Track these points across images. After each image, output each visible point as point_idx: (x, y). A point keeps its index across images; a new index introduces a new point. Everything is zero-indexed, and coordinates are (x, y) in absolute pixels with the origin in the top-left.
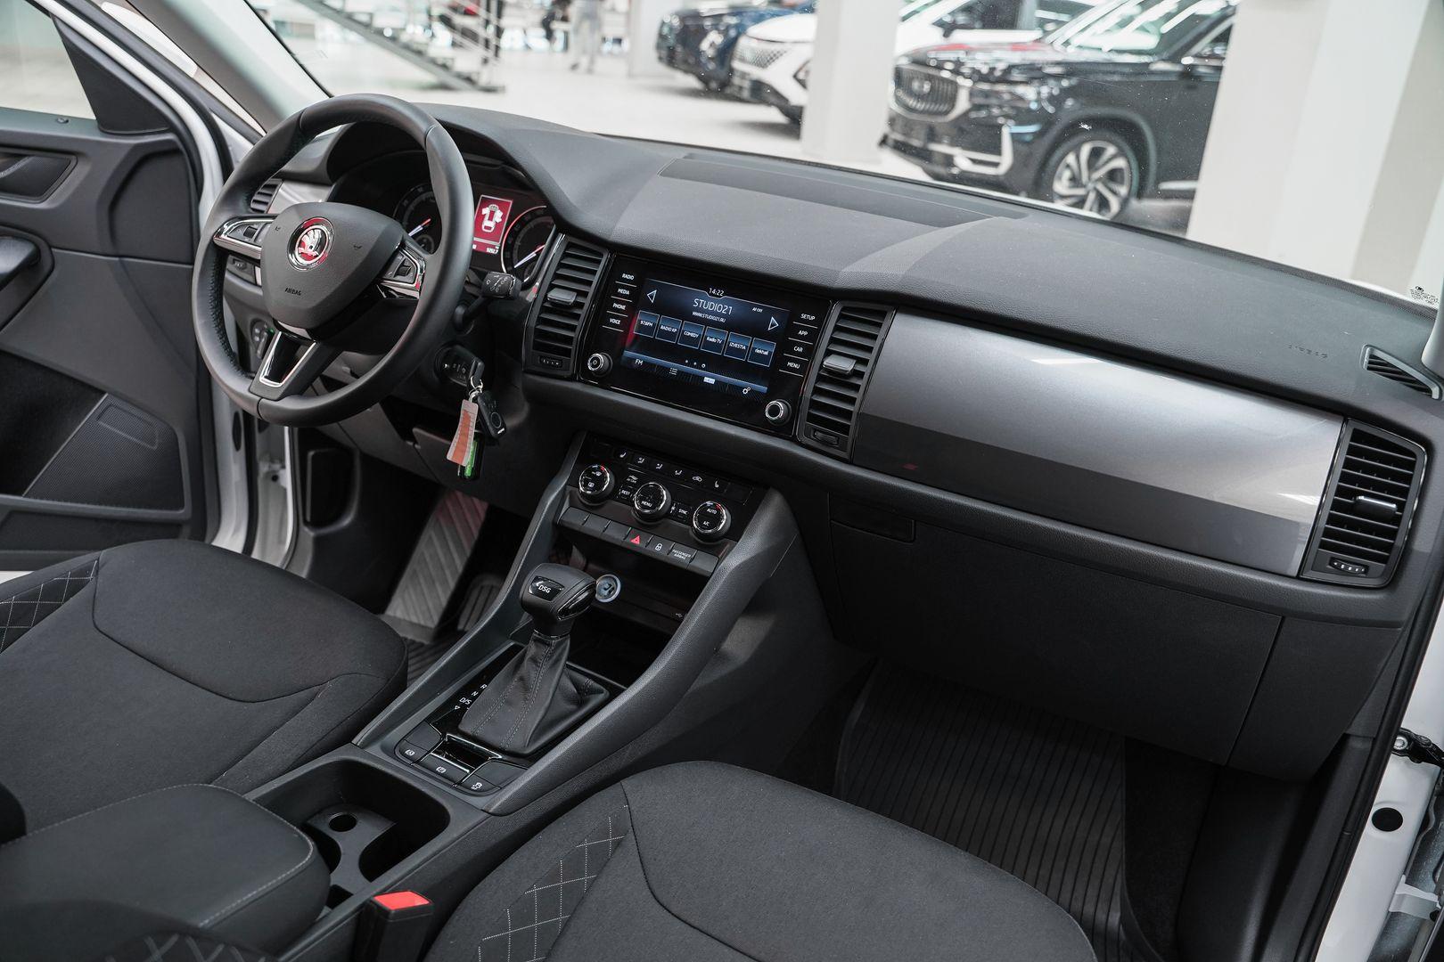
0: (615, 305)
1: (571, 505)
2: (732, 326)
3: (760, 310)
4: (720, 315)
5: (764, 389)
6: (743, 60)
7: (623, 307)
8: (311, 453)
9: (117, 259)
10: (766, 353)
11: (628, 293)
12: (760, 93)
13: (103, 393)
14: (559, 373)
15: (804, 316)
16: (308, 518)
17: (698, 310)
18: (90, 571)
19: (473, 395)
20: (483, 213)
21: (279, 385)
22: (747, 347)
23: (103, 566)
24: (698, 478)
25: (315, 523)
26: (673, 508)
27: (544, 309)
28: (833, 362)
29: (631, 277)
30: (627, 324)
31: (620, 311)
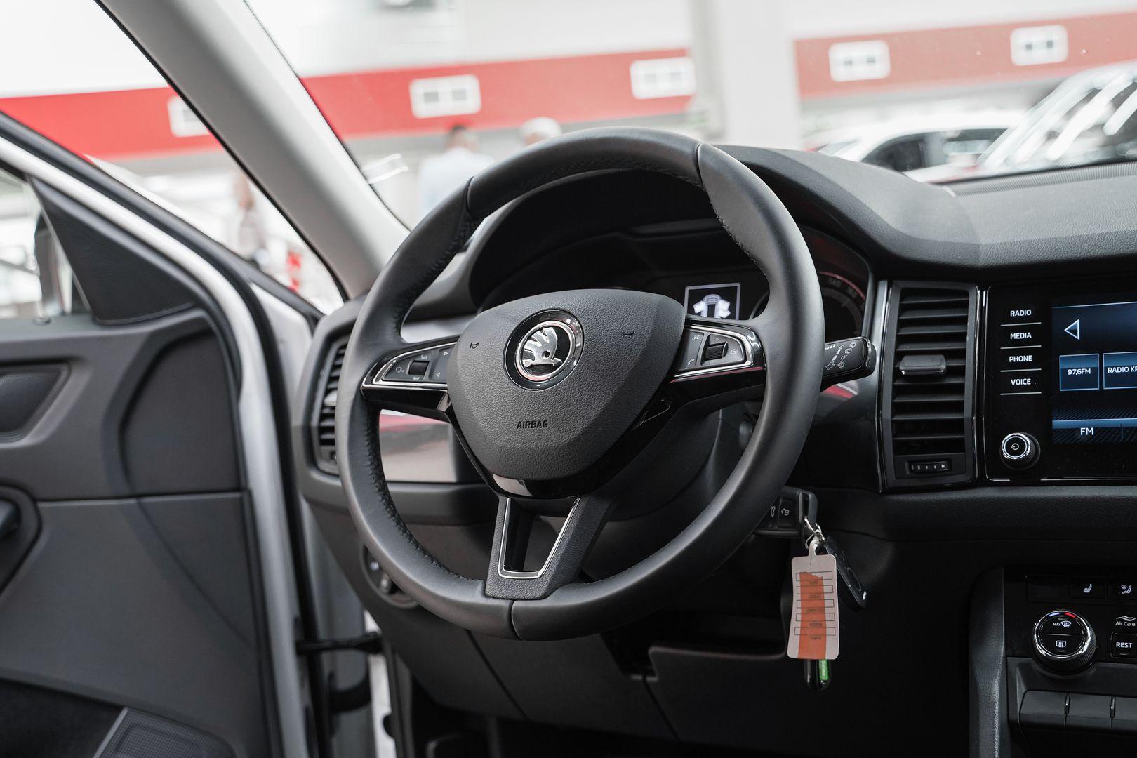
0: (1012, 359)
1: (1030, 688)
7: (1029, 358)
11: (1029, 335)
13: (118, 709)
14: (949, 480)
19: (814, 544)
21: (537, 575)
29: (1028, 312)
30: (1043, 380)
31: (1025, 364)
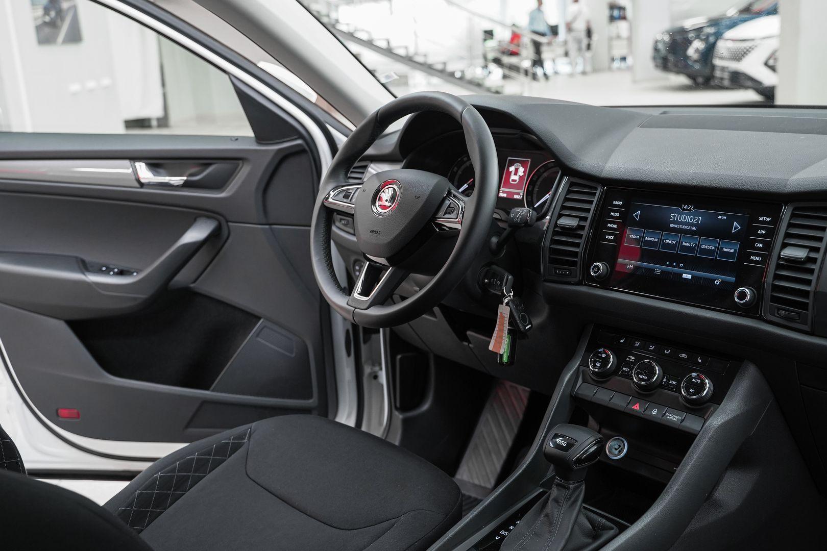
0: (609, 225)
1: (584, 381)
2: (702, 232)
3: (725, 218)
4: (692, 224)
5: (733, 279)
6: (722, 58)
7: (615, 226)
8: (399, 357)
9: (267, 227)
10: (732, 251)
11: (619, 215)
12: (738, 80)
13: (259, 318)
14: (569, 280)
15: (761, 219)
16: (398, 405)
17: (674, 222)
18: (245, 436)
19: (506, 301)
20: (510, 170)
21: (368, 298)
22: (716, 247)
23: (253, 433)
24: (683, 355)
25: (403, 409)
26: (665, 380)
27: (555, 233)
28: (788, 252)
29: (620, 203)
30: (619, 238)
31: (613, 229)
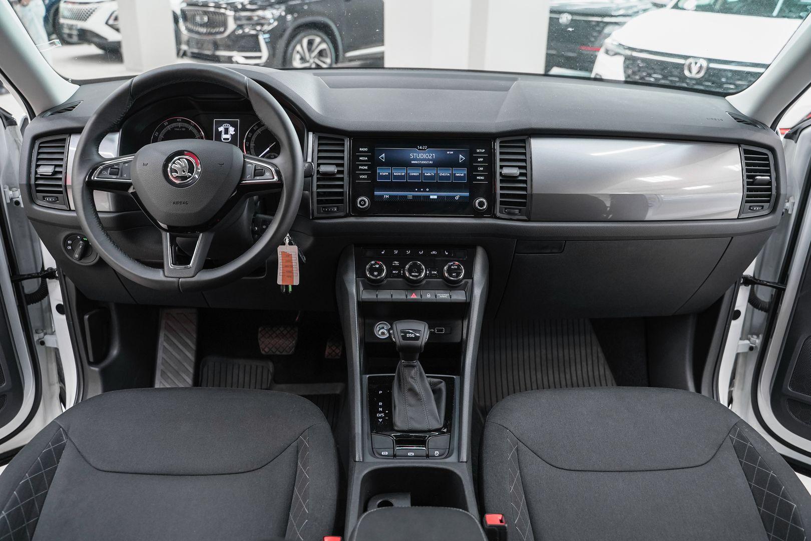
0: (360, 167)
1: (365, 288)
2: (437, 164)
3: (452, 152)
4: (429, 160)
5: (467, 194)
7: (366, 168)
8: (87, 317)
10: (462, 175)
11: (367, 158)
14: (338, 214)
15: (478, 151)
16: (91, 360)
17: (414, 160)
18: (62, 437)
19: (287, 241)
20: (220, 130)
21: (188, 266)
22: (450, 174)
23: (68, 431)
24: (434, 252)
25: (96, 363)
26: (428, 272)
27: (319, 179)
28: (506, 171)
29: (366, 149)
30: (373, 175)
31: (365, 170)
